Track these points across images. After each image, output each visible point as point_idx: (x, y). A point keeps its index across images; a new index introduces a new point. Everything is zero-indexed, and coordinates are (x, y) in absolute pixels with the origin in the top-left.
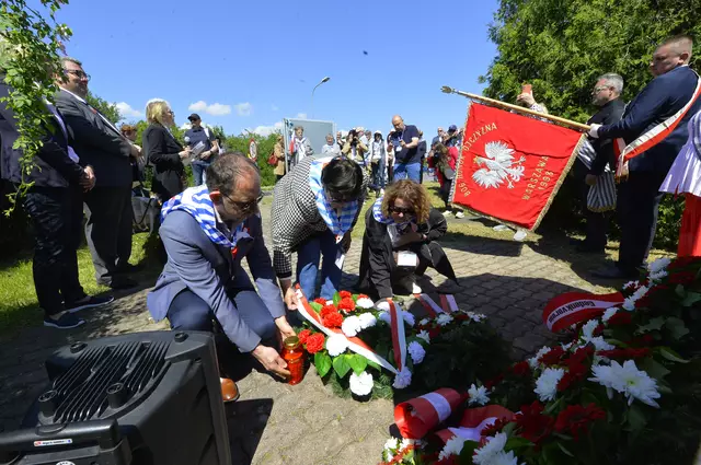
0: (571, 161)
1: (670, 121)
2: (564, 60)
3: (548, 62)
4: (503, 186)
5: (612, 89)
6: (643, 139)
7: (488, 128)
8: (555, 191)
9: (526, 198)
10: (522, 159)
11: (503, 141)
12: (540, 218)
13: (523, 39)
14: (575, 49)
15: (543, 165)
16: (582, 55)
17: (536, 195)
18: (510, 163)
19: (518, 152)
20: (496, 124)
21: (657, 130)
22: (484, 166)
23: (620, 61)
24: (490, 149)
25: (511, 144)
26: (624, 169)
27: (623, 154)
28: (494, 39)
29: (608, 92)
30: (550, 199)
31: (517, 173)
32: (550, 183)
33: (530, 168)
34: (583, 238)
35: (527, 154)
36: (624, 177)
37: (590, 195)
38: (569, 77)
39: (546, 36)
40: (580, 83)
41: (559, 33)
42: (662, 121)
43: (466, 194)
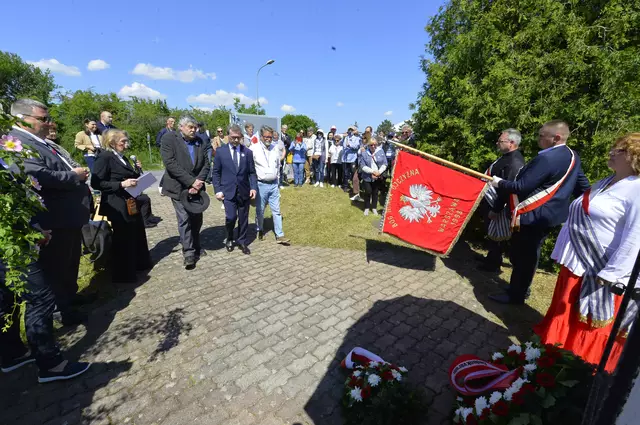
0: (477, 204)
1: (551, 189)
2: (480, 107)
3: (467, 107)
4: (423, 221)
5: (512, 142)
6: (531, 200)
7: (412, 173)
8: (464, 226)
9: (442, 230)
10: (439, 199)
11: (424, 185)
12: (451, 246)
13: (448, 80)
14: (489, 99)
15: (455, 205)
16: (494, 105)
17: (449, 228)
18: (429, 203)
19: (435, 194)
20: (419, 170)
21: (542, 195)
22: (408, 203)
23: (523, 117)
24: (414, 190)
25: (431, 187)
26: (517, 221)
27: (517, 209)
28: (424, 70)
29: (509, 144)
30: (460, 232)
31: (435, 210)
32: (460, 219)
33: (444, 207)
34: (485, 253)
35: (442, 196)
36: (516, 228)
37: (491, 226)
38: (482, 121)
39: (466, 83)
40: (491, 128)
41: (477, 82)
42: (545, 188)
43: (394, 226)
